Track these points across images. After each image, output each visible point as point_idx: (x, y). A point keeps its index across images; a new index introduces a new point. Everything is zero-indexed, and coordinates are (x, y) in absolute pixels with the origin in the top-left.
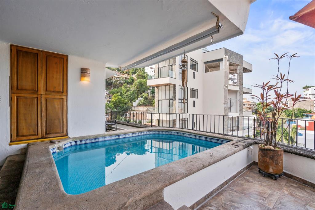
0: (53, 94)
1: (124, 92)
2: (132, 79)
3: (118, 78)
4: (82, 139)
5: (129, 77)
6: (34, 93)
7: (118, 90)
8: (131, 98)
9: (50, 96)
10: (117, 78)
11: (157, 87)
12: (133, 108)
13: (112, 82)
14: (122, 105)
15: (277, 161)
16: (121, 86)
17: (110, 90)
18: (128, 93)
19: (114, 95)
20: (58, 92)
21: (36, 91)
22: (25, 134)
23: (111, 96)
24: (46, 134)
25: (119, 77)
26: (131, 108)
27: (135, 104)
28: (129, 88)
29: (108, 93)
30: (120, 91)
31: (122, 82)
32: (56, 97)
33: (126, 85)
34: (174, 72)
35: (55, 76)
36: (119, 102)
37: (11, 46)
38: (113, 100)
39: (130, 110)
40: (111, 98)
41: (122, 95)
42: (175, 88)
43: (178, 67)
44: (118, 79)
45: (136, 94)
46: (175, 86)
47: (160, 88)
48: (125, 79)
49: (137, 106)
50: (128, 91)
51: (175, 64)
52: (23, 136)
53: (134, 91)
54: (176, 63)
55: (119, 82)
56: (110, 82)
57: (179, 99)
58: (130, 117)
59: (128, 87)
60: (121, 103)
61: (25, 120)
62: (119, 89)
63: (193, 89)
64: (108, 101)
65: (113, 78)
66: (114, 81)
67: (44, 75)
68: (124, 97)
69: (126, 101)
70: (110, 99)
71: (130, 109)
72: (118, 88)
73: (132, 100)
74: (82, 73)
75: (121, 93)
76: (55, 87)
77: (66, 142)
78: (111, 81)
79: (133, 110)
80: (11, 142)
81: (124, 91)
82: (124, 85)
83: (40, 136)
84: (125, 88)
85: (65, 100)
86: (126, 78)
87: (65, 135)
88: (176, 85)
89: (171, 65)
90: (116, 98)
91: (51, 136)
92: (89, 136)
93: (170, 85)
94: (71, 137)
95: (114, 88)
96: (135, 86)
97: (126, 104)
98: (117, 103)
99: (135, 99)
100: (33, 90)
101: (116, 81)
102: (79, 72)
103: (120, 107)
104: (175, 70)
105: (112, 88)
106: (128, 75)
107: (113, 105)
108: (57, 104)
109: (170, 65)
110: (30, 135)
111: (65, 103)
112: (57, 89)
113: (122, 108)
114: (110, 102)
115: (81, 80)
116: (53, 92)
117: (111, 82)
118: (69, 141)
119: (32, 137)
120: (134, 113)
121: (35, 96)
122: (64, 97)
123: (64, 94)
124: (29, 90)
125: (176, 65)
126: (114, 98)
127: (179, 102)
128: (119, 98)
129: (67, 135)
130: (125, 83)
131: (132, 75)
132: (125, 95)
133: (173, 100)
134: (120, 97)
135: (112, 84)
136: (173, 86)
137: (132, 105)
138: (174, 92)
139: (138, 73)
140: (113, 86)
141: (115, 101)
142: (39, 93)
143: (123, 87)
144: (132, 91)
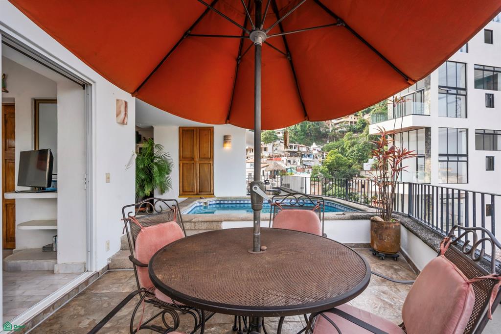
0: (204, 160)
1: (346, 146)
2: (363, 123)
3: (338, 123)
4: (225, 199)
5: (357, 121)
6: (191, 160)
7: (337, 143)
8: (360, 156)
9: (202, 162)
10: (336, 124)
11: (390, 135)
12: (362, 174)
13: (329, 132)
14: (342, 169)
15: (381, 235)
16: (342, 137)
17: (325, 145)
18: (355, 148)
19: (329, 153)
20: (207, 158)
21: (193, 159)
22: (187, 190)
23: (325, 154)
24: (200, 192)
25: (340, 122)
26: (360, 173)
27: (367, 166)
28: (355, 140)
29: (320, 150)
30: (340, 146)
31: (344, 129)
32: (206, 162)
33: (351, 135)
34: (426, 104)
35: (205, 145)
36: (338, 163)
37: (179, 127)
38: (328, 160)
39: (356, 177)
40: (325, 157)
41: (343, 150)
42: (429, 133)
43: (438, 92)
44: (338, 126)
45: (369, 148)
46: (428, 130)
47: (398, 136)
48: (349, 124)
49: (372, 169)
50: (353, 144)
51: (428, 87)
52: (186, 192)
53: (365, 143)
54: (430, 84)
55: (340, 130)
56: (324, 132)
57: (440, 155)
58: (357, 188)
59: (354, 138)
60: (341, 165)
61: (187, 180)
62: (339, 142)
63: (486, 132)
64: (320, 162)
65: (329, 125)
66: (331, 129)
67: (198, 146)
68: (346, 155)
69: (350, 161)
70: (323, 158)
71: (357, 175)
72: (337, 140)
73: (362, 159)
74: (224, 140)
75: (343, 149)
76: (205, 154)
77: (211, 199)
78: (327, 130)
79: (363, 177)
80: (180, 195)
81: (347, 144)
82: (347, 134)
83: (195, 193)
84: (349, 140)
85: (212, 165)
86: (351, 122)
87: (211, 194)
88: (430, 128)
89: (421, 91)
90: (333, 157)
91: (203, 193)
92: (231, 197)
93: (417, 129)
94: (216, 196)
95: (332, 141)
96: (366, 135)
97: (350, 166)
98: (334, 165)
99: (367, 156)
100: (192, 158)
101: (335, 130)
102: (222, 139)
103: (339, 171)
104: (427, 100)
105: (328, 142)
106: (356, 117)
107: (327, 169)
108: (206, 168)
109: (418, 92)
110: (190, 192)
111: (212, 167)
112: (206, 156)
113: (343, 173)
114: (323, 163)
115: (224, 146)
116: (204, 158)
117: (327, 132)
118: (214, 199)
119: (191, 193)
120: (363, 181)
121: (193, 162)
122: (211, 162)
123: (211, 159)
124: (188, 158)
125: (430, 88)
126: (329, 157)
127: (439, 161)
128: (337, 157)
129: (213, 195)
130: (350, 130)
131: (364, 115)
132: (349, 151)
133: (424, 157)
134: (339, 155)
135: (328, 135)
136: (424, 129)
137: (362, 169)
138: (426, 142)
139: (373, 110)
140: (330, 139)
141: (330, 161)
142: (195, 159)
143: (345, 138)
144: (361, 144)
